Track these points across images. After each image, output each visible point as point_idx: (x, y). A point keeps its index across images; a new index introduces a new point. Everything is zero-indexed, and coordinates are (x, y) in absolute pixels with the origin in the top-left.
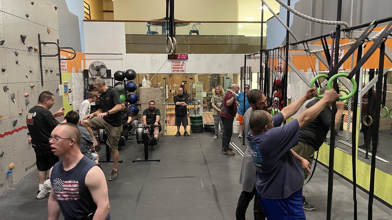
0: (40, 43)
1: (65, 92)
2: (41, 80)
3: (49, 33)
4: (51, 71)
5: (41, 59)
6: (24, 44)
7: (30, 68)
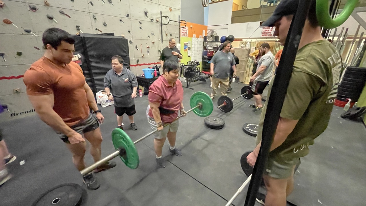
0: (162, 17)
1: (185, 49)
2: (161, 40)
3: (171, 11)
4: (171, 35)
5: (162, 27)
6: (147, 17)
7: (152, 32)
